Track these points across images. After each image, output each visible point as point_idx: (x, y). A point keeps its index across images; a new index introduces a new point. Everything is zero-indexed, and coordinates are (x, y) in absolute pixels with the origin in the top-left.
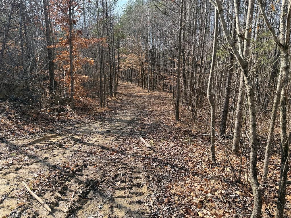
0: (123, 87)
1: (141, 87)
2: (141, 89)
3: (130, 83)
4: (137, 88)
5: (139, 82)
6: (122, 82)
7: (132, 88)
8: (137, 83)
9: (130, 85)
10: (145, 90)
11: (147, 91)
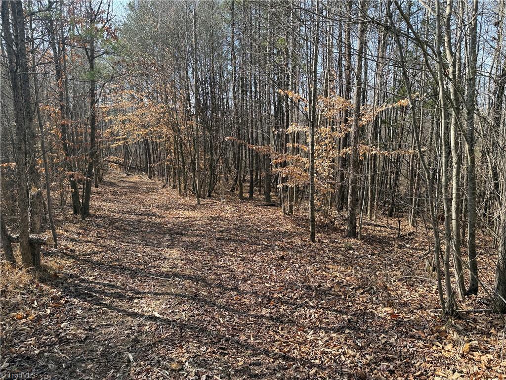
0: (123, 187)
1: (174, 187)
2: (175, 193)
3: (145, 178)
4: (164, 190)
5: (168, 175)
6: (128, 175)
7: (149, 190)
8: (163, 176)
9: (146, 183)
10: (187, 199)
11: (194, 202)
